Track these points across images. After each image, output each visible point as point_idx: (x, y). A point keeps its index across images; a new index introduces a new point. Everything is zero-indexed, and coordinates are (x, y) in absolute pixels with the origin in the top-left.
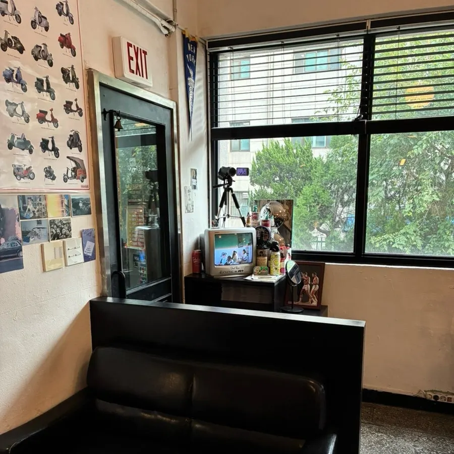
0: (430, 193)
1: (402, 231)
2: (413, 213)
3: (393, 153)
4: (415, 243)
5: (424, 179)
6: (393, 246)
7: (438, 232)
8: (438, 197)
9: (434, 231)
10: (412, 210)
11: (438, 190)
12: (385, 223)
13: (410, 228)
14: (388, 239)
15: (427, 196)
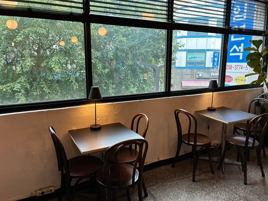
0: (30, 61)
1: (18, 81)
2: (22, 72)
3: (6, 39)
4: (26, 87)
5: (25, 54)
6: (14, 89)
7: (37, 80)
8: (34, 63)
9: (35, 80)
10: (21, 70)
11: (34, 60)
12: (7, 77)
13: (22, 79)
14: (10, 86)
15: (28, 63)
